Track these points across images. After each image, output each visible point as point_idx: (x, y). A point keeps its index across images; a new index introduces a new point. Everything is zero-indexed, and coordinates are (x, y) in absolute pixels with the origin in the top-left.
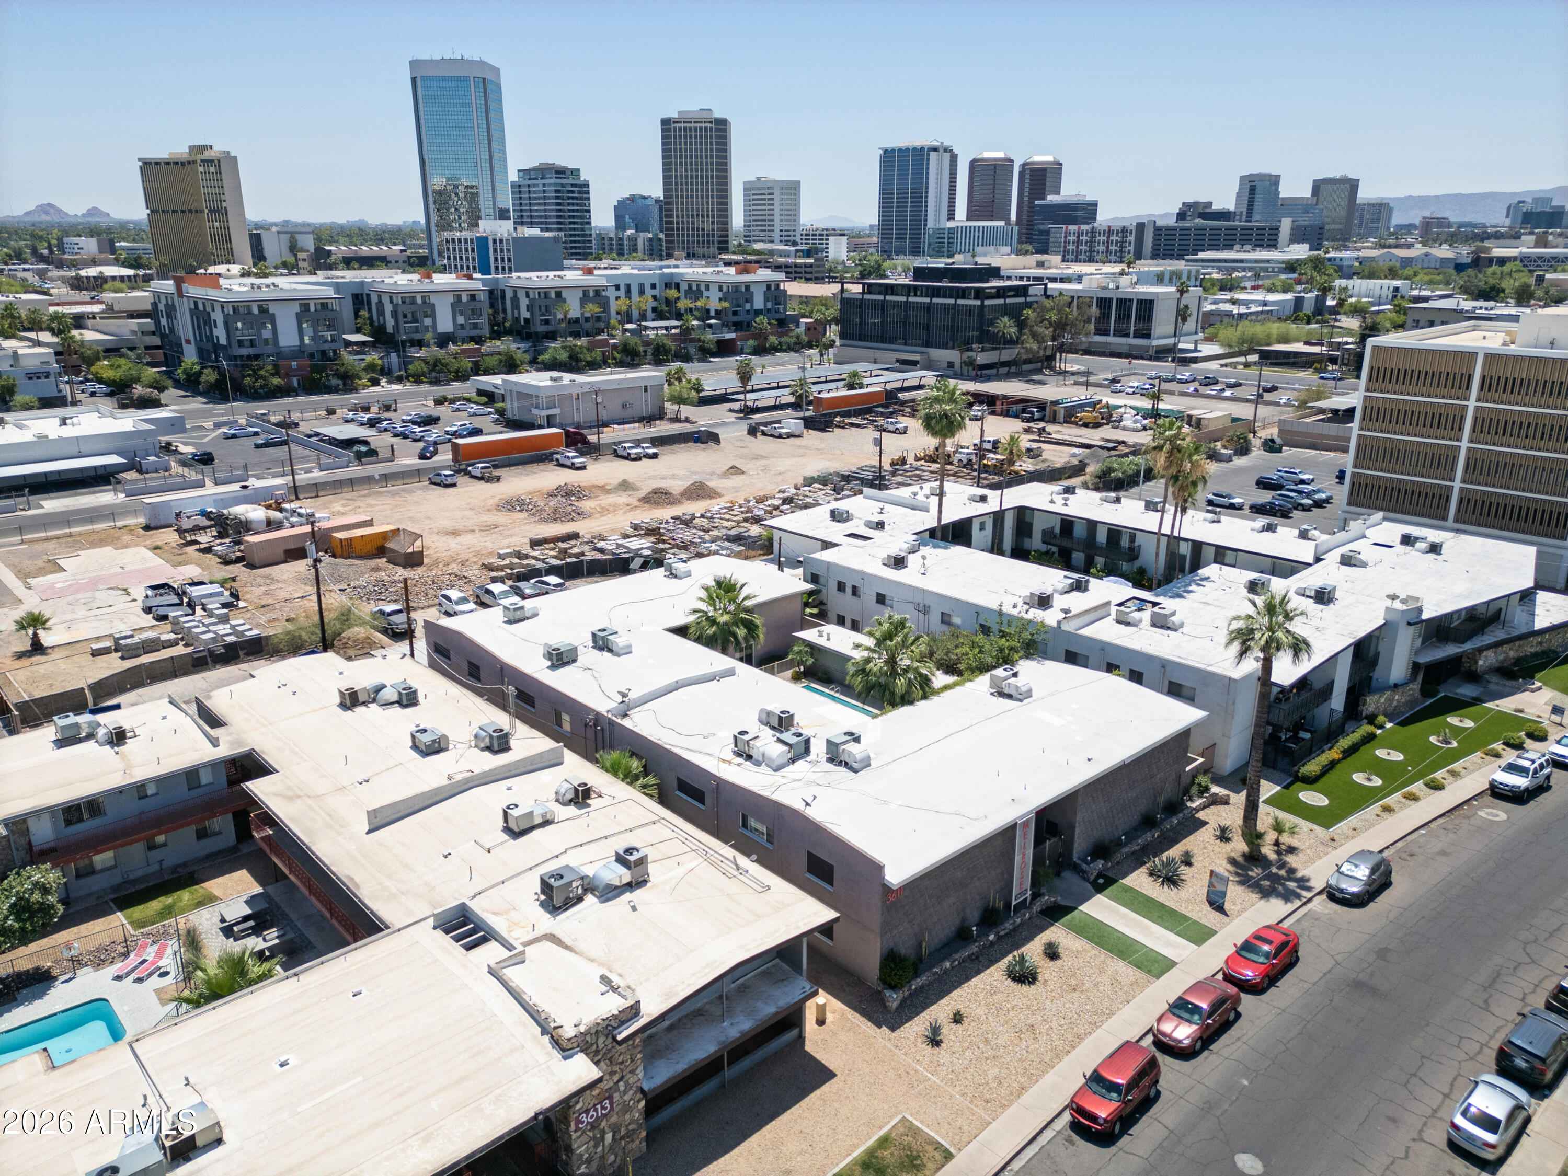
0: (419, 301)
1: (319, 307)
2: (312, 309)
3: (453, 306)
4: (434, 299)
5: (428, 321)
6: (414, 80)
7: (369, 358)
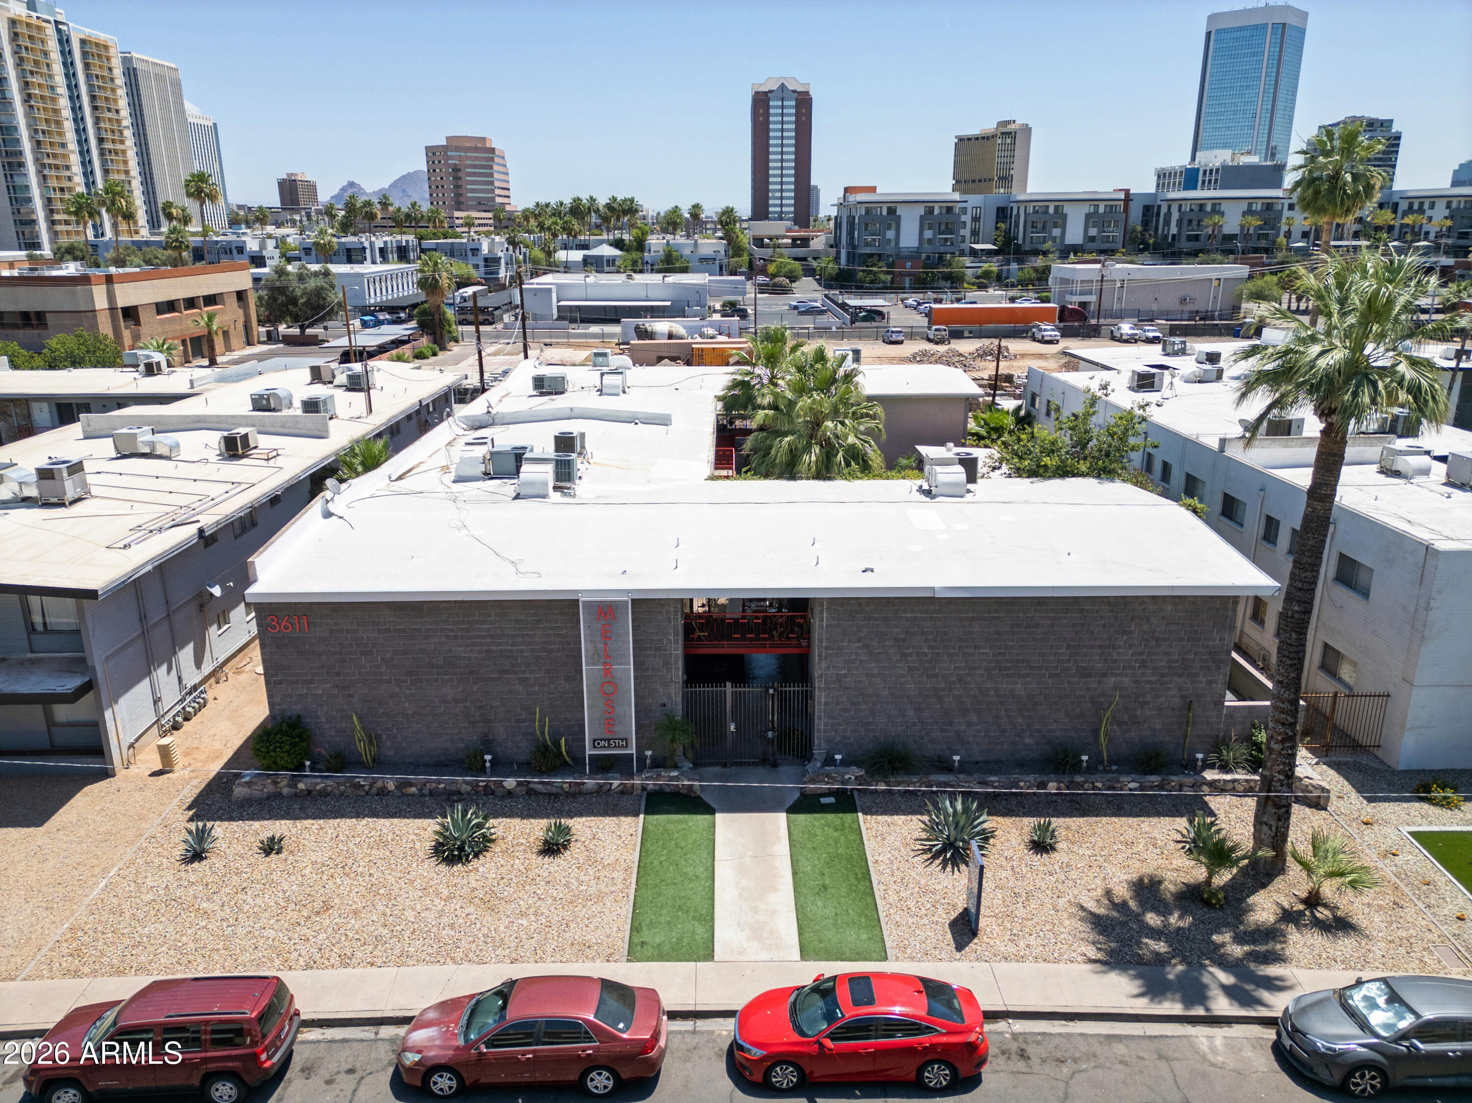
0: (1051, 210)
1: (944, 211)
2: (937, 211)
3: (1088, 216)
4: (1067, 209)
5: (1056, 232)
6: (1208, 34)
7: (985, 266)
